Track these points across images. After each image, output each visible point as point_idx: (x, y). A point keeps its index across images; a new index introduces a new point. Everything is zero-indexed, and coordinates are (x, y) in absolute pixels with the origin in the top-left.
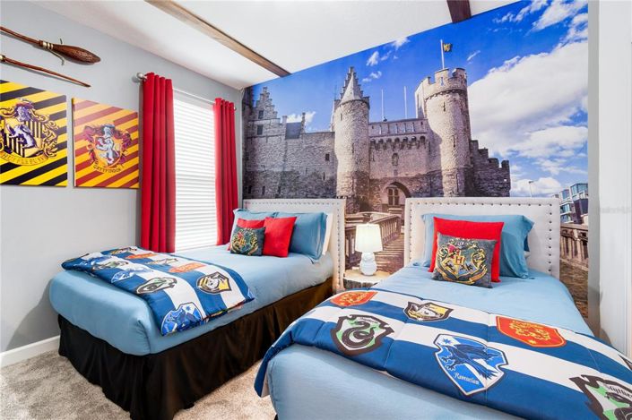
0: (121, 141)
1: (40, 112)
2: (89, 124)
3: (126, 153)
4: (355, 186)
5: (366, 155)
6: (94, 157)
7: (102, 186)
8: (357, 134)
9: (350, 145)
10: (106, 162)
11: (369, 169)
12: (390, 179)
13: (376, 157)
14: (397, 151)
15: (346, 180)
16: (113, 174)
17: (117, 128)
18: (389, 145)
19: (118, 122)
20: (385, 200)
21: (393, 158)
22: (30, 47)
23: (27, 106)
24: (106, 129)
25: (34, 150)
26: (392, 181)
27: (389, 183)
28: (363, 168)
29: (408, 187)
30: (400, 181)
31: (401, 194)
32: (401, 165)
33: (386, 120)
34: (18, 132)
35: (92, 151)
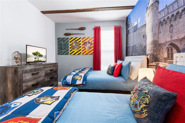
0: (90, 44)
1: (77, 41)
2: (84, 42)
3: (91, 47)
4: (153, 48)
5: (157, 31)
6: (85, 49)
7: (86, 54)
8: (154, 20)
9: (151, 27)
10: (87, 49)
11: (158, 38)
12: (168, 42)
13: (162, 30)
14: (172, 23)
15: (150, 46)
16: (89, 52)
17: (89, 41)
18: (168, 21)
19: (89, 40)
20: (166, 55)
21: (170, 28)
22: (76, 30)
23: (76, 41)
24: (87, 42)
25: (77, 48)
26: (169, 43)
27: (168, 45)
28: (156, 38)
29: (179, 45)
30: (174, 42)
31: (174, 50)
32: (174, 31)
33: (166, 6)
34: (75, 46)
35: (85, 47)
